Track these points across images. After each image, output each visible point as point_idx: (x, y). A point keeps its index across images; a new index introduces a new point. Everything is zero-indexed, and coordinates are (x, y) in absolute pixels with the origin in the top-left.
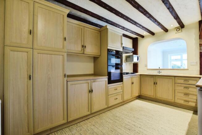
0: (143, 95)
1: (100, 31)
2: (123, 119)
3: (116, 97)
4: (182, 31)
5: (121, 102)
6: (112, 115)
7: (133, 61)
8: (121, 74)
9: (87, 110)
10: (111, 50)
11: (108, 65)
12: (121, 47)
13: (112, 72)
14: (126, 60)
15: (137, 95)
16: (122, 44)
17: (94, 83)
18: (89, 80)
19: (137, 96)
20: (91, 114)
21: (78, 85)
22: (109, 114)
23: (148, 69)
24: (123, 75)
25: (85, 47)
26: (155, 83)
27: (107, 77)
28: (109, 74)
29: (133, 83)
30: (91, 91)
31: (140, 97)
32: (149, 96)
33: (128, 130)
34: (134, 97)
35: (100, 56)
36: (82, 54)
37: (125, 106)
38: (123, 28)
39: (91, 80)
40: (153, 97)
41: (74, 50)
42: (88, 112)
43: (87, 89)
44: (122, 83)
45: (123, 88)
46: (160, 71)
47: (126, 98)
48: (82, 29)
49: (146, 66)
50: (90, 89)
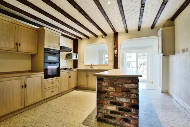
0: (79, 86)
1: (38, 31)
2: (56, 107)
3: (53, 90)
4: (105, 38)
5: (59, 94)
6: (47, 105)
7: (72, 59)
8: (59, 70)
9: (20, 104)
10: (48, 49)
11: (44, 62)
12: (59, 46)
13: (48, 68)
14: (67, 57)
15: (74, 86)
16: (60, 44)
17: (28, 79)
18: (22, 76)
19: (75, 88)
20: (25, 108)
21: (9, 81)
22: (45, 105)
23: (84, 65)
24: (61, 71)
25: (19, 44)
26: (87, 76)
27: (43, 73)
28: (46, 70)
29: (70, 77)
30: (24, 86)
31: (77, 88)
32: (83, 86)
33: (57, 113)
34: (71, 88)
35: (37, 53)
36: (16, 51)
37: (62, 96)
38: (62, 30)
39: (24, 76)
40: (86, 87)
41: (5, 47)
42: (21, 106)
43: (20, 85)
44: (59, 77)
45: (60, 82)
46: (92, 66)
47: (63, 90)
48: (15, 27)
49: (83, 63)
50: (23, 84)
